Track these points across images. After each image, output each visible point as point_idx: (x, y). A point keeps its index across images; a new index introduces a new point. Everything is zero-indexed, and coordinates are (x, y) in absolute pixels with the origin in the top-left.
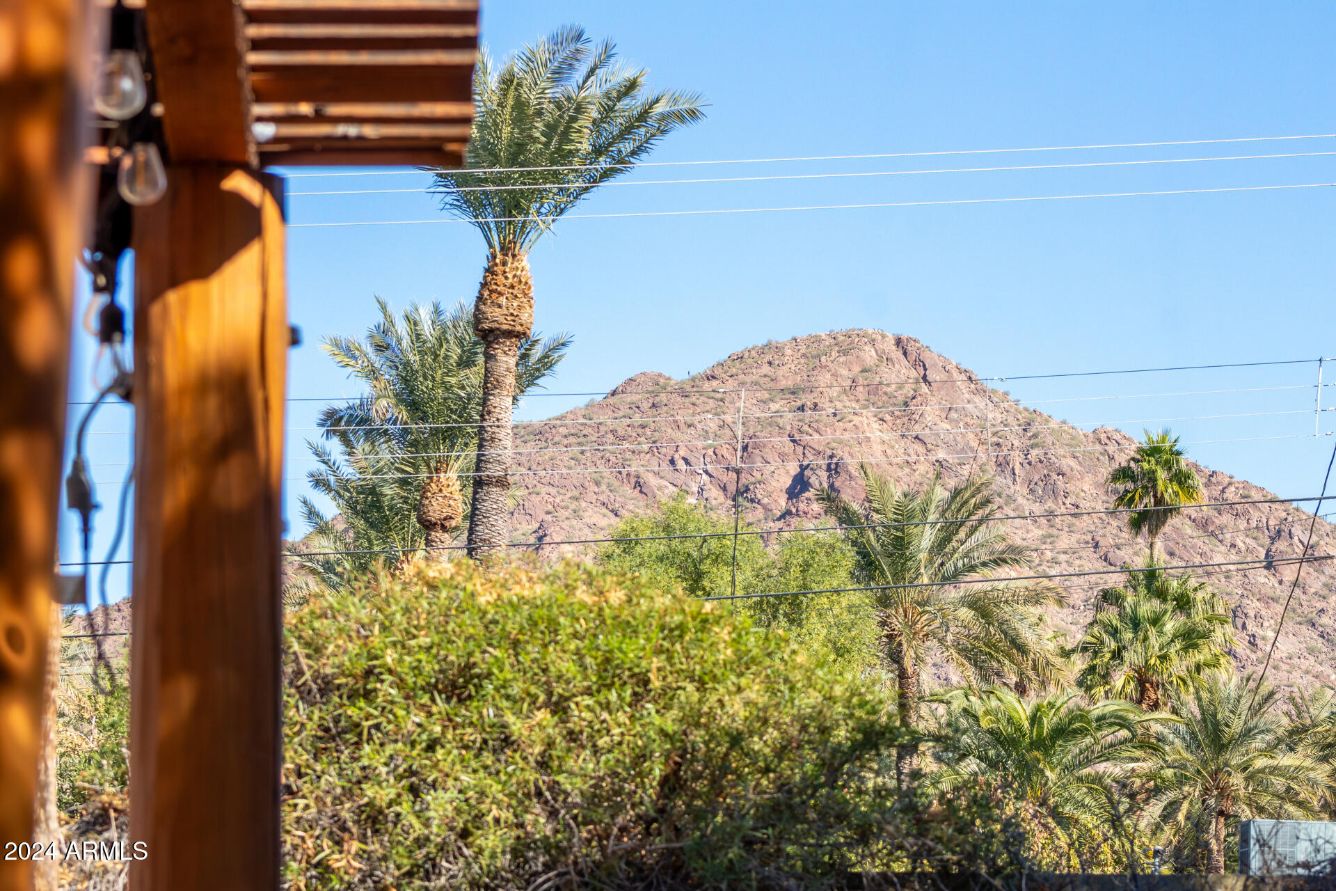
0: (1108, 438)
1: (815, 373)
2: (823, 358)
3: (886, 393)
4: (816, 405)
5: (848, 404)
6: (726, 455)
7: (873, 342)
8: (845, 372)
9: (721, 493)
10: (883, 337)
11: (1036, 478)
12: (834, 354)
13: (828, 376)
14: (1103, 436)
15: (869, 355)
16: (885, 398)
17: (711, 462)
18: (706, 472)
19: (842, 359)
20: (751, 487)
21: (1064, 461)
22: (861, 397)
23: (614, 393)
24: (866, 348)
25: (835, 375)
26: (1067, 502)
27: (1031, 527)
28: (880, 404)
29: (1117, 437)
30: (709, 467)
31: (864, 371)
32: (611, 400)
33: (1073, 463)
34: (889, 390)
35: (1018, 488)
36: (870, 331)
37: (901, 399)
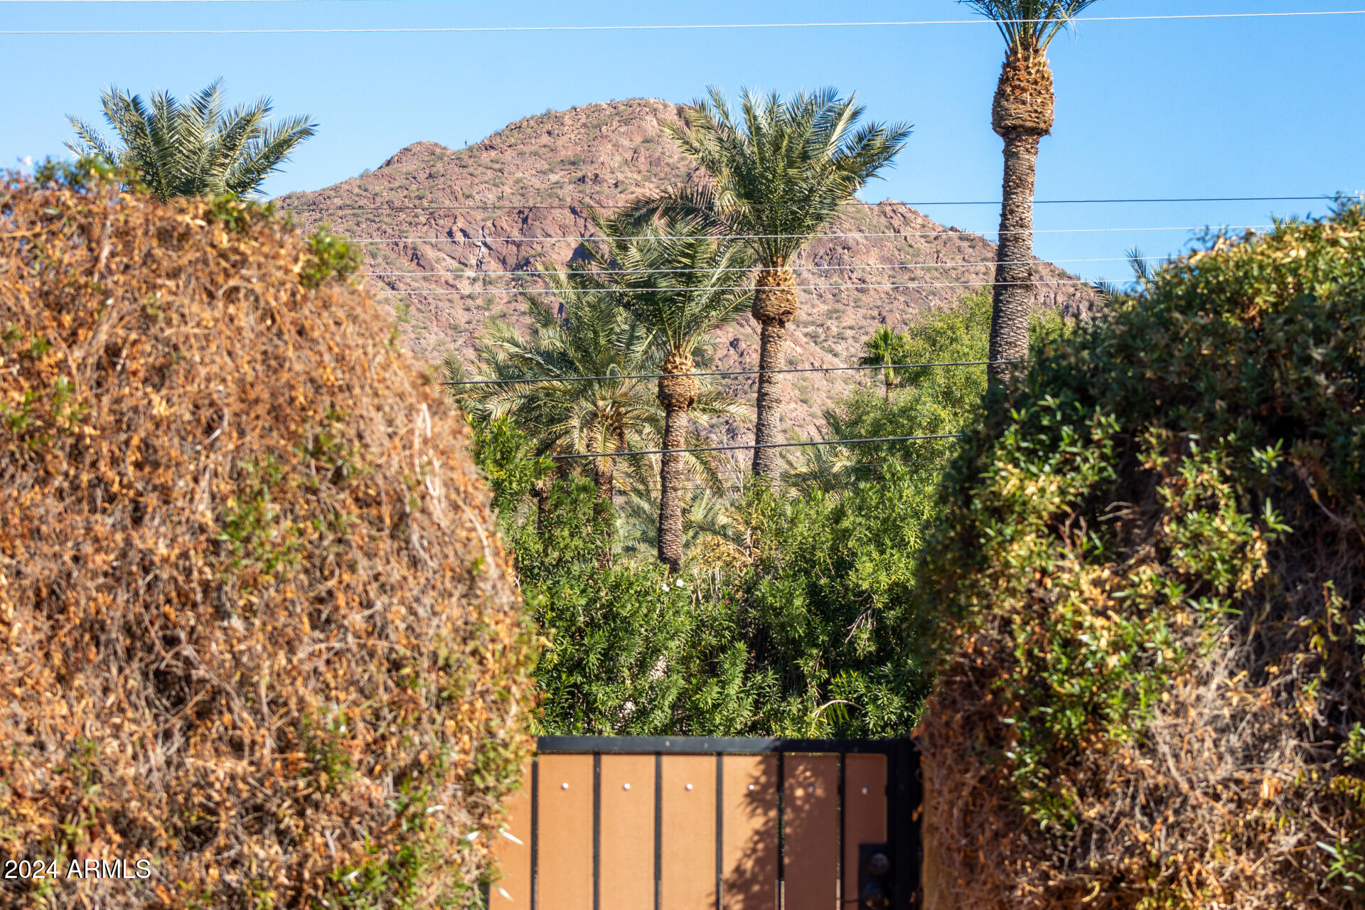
0: (894, 211)
1: (596, 143)
2: (604, 128)
3: (668, 164)
4: (597, 176)
5: (629, 175)
6: (505, 226)
7: (654, 111)
8: (626, 143)
9: (500, 266)
10: (665, 106)
11: (822, 252)
12: (615, 124)
13: (610, 146)
14: (888, 209)
15: (651, 125)
16: (667, 169)
17: (490, 234)
18: (485, 244)
19: (622, 129)
20: (532, 260)
21: (849, 235)
22: (642, 167)
23: (388, 163)
24: (648, 118)
25: (616, 145)
26: (854, 276)
27: (816, 302)
28: (662, 175)
29: (902, 209)
30: (488, 240)
31: (646, 141)
32: (386, 170)
33: (858, 236)
34: (671, 161)
35: (803, 262)
36: (652, 101)
37: (683, 170)
